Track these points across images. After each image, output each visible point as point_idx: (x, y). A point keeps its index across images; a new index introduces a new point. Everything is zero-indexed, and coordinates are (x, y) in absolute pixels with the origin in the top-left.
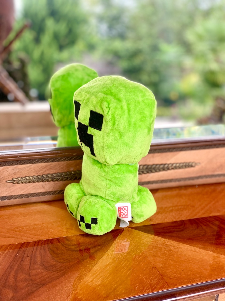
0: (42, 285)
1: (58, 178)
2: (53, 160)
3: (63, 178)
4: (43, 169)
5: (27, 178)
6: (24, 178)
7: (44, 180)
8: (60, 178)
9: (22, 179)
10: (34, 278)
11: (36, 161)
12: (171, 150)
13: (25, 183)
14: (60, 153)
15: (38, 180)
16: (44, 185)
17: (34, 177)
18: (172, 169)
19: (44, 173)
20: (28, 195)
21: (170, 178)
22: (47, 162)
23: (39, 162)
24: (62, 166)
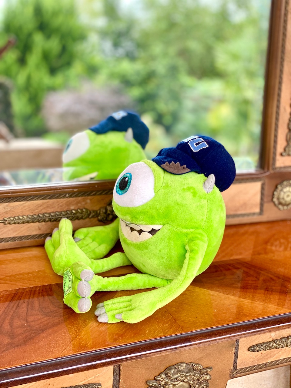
0: (41, 331)
1: (56, 218)
2: (51, 197)
4: (39, 207)
5: (21, 217)
6: (17, 218)
7: (40, 220)
8: (58, 218)
9: (15, 219)
10: (32, 324)
11: (31, 198)
13: (18, 223)
14: (58, 189)
15: (33, 220)
16: (40, 226)
17: (29, 216)
19: (40, 211)
20: (22, 238)
22: (44, 199)
23: (34, 199)
24: (61, 204)
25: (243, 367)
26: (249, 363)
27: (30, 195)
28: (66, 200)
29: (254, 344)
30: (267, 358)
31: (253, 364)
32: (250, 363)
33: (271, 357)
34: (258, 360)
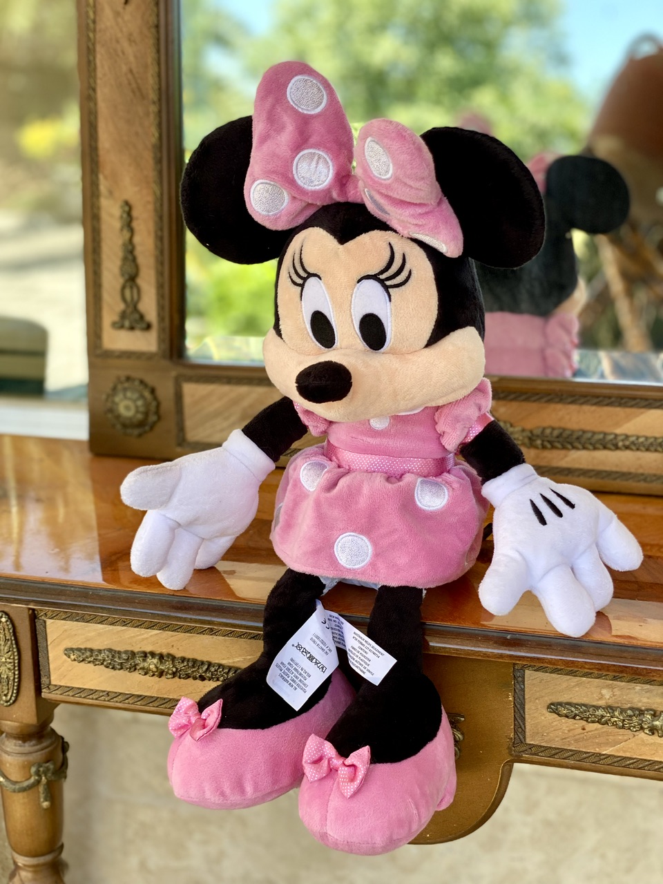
12: (623, 401)
18: (627, 448)
21: (625, 470)
25: (542, 744)
26: (554, 740)
29: (560, 700)
30: (599, 745)
31: (564, 745)
32: (557, 739)
33: (608, 744)
34: (577, 741)
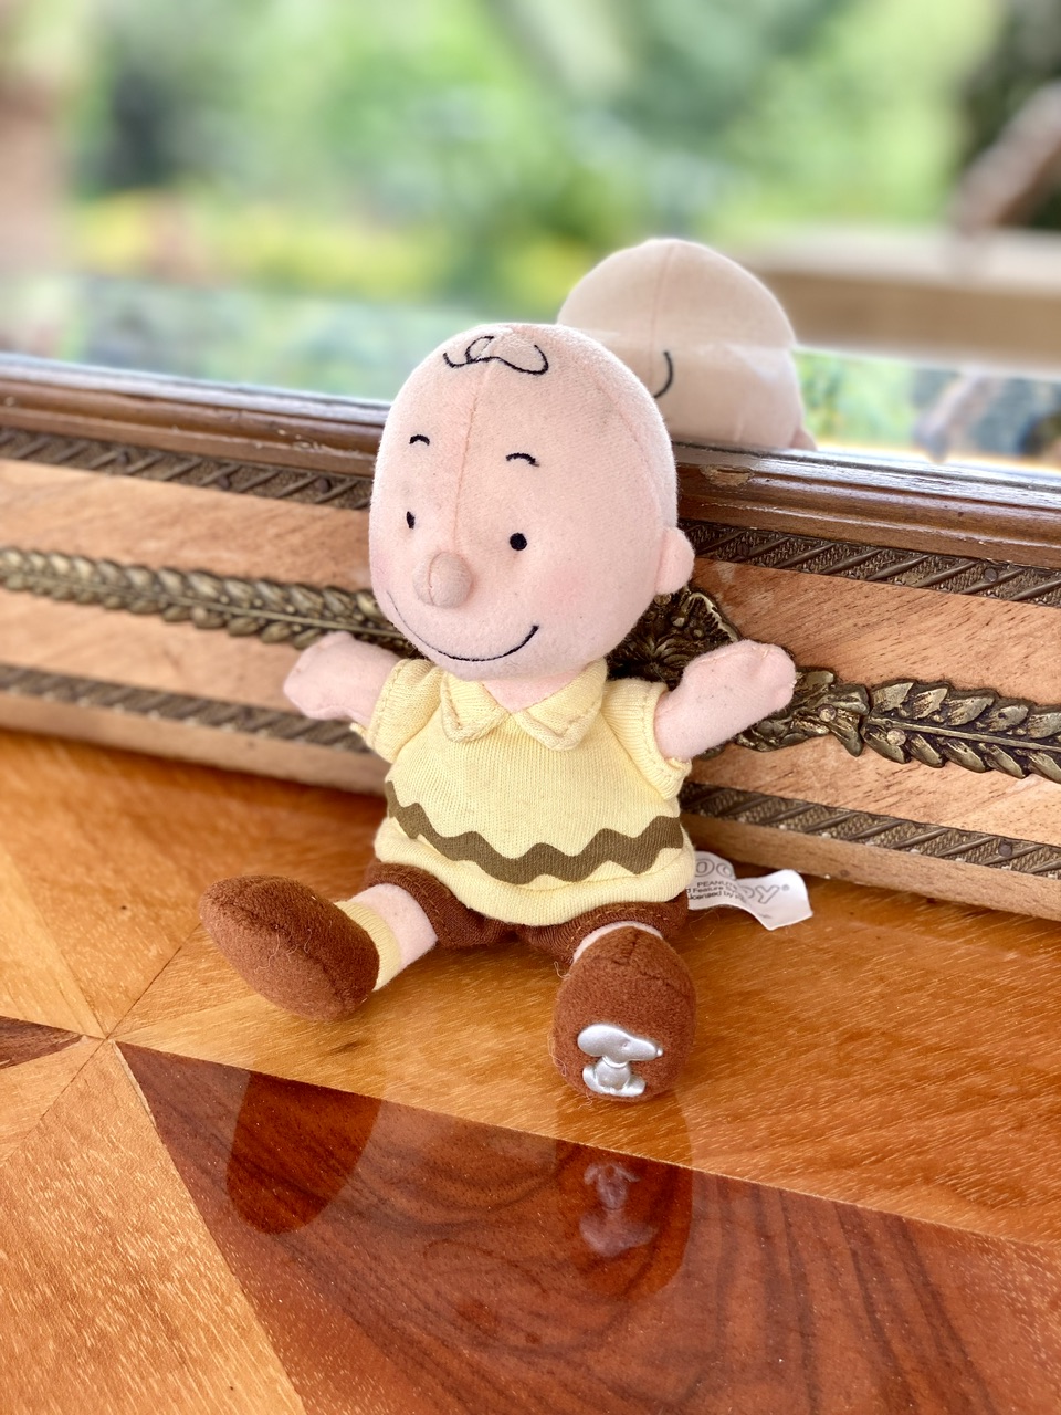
1: (256, 619)
2: (228, 476)
3: (297, 628)
4: (162, 524)
5: (60, 564)
6: (38, 562)
8: (270, 622)
9: (26, 567)
13: (47, 593)
14: (282, 432)
15: (125, 596)
16: (176, 648)
17: (105, 567)
22: (189, 483)
23: (131, 468)
24: (296, 539)
27: (109, 437)
28: (321, 518)
